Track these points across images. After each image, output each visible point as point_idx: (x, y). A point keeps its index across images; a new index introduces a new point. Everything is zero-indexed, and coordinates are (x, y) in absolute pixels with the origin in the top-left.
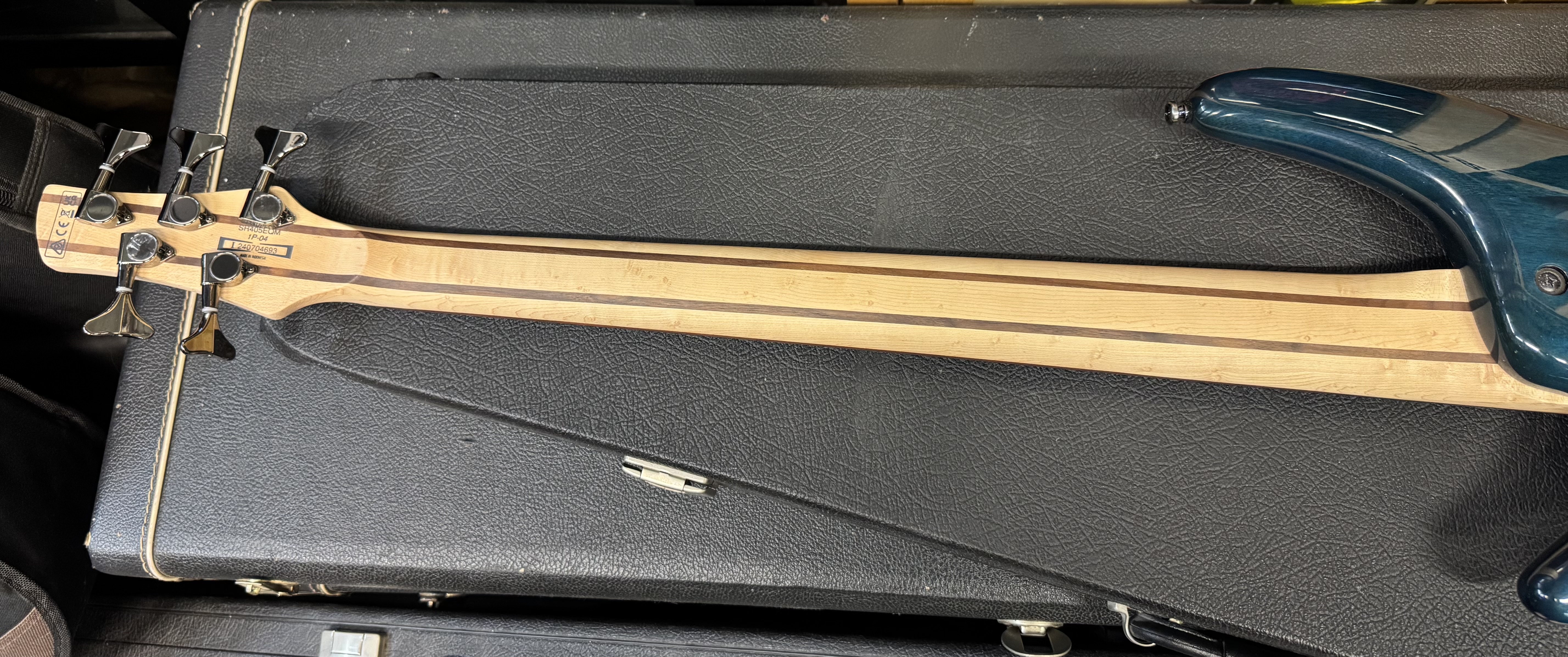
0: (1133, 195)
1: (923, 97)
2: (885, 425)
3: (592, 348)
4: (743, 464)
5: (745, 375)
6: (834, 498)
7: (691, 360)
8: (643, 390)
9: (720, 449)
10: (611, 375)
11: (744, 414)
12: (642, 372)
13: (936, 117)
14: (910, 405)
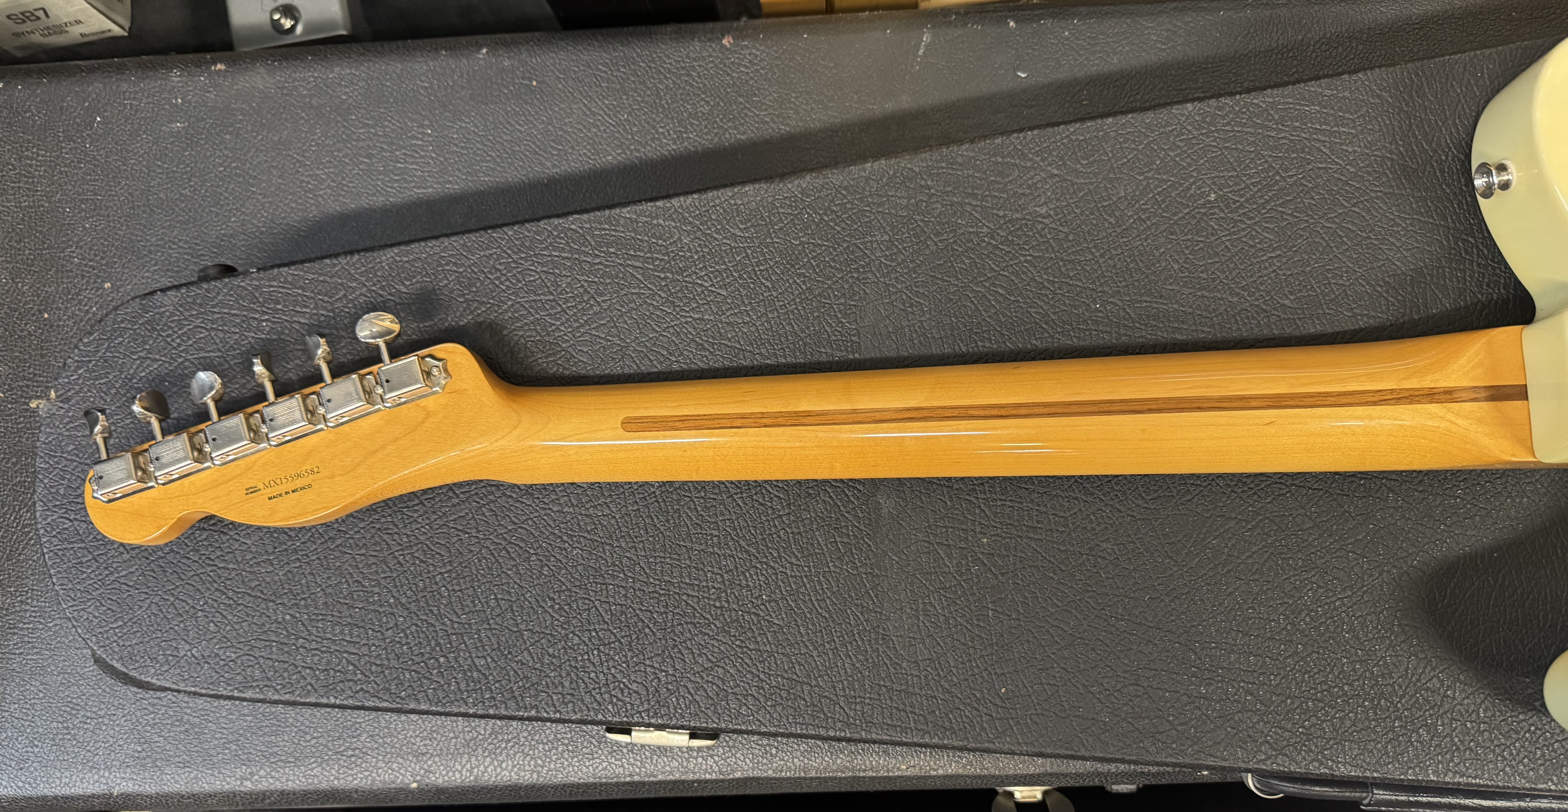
1: (891, 173)
3: (530, 603)
4: (759, 710)
5: (736, 597)
6: (882, 729)
7: (662, 592)
8: (609, 644)
9: (727, 697)
11: (747, 647)
12: (603, 620)
13: (915, 198)
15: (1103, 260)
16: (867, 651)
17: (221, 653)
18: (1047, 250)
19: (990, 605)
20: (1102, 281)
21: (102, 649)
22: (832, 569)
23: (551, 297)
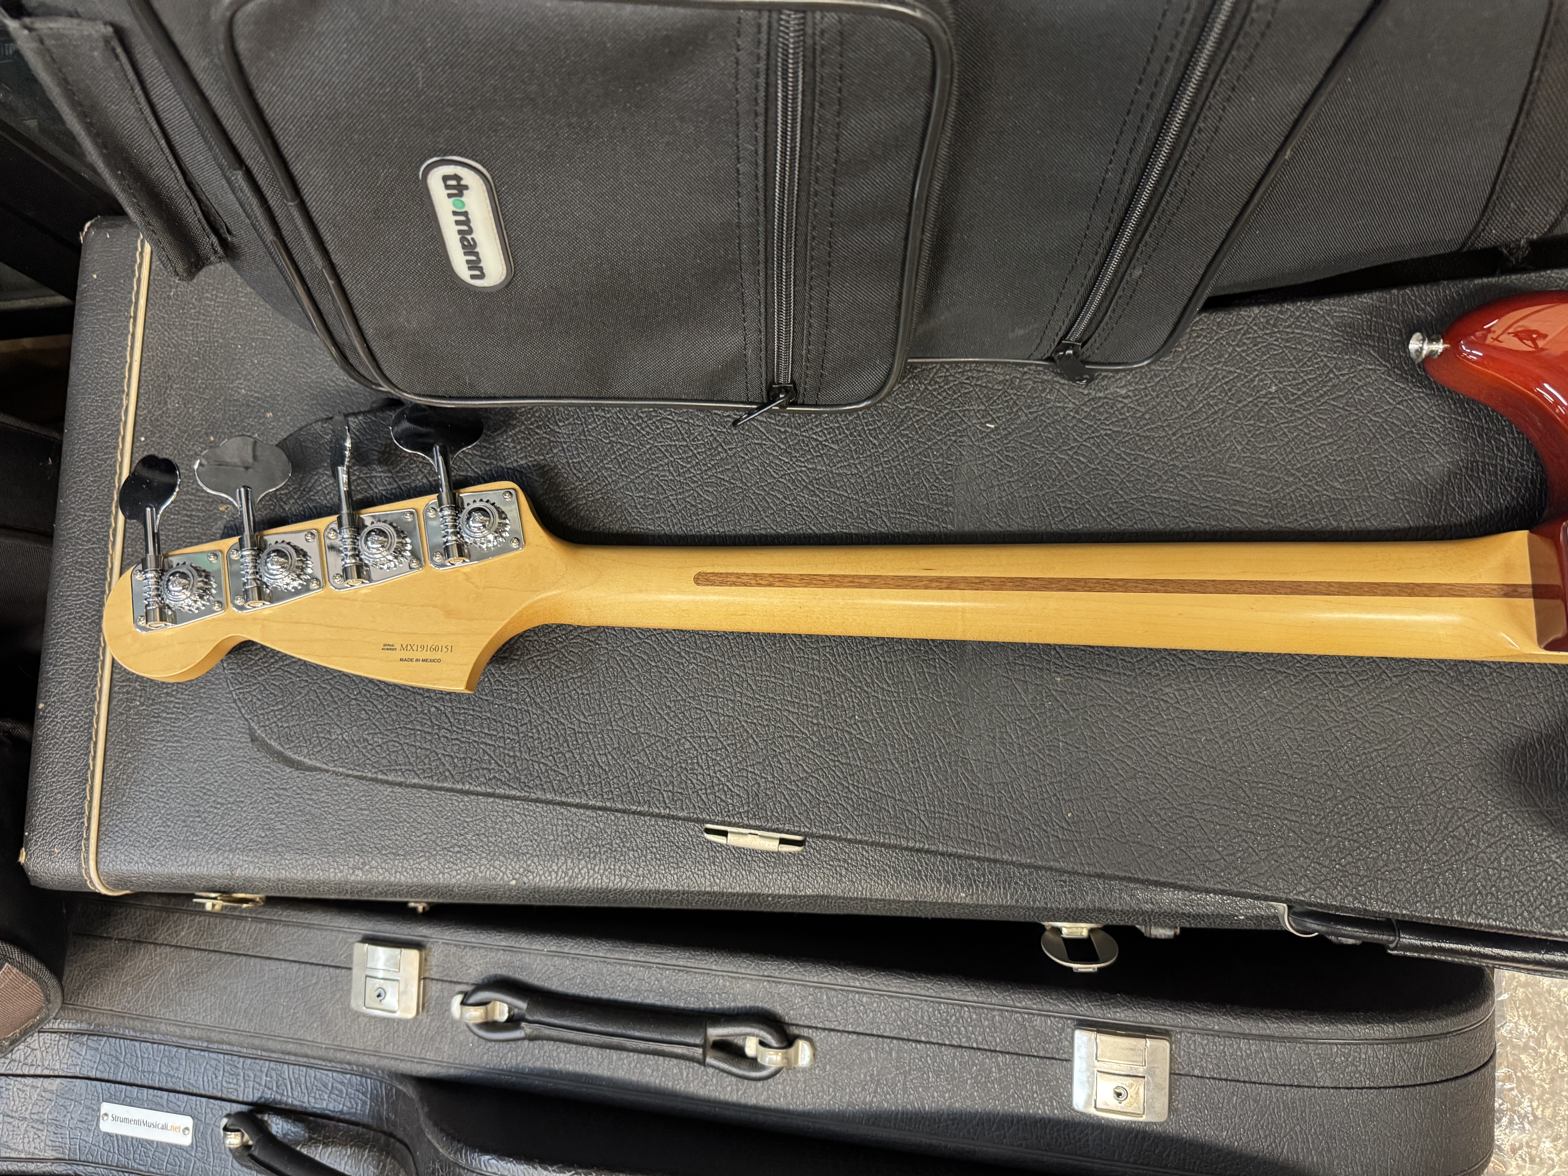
0: (1252, 439)
2: (1003, 751)
3: (648, 709)
4: (847, 819)
5: (832, 716)
6: (958, 843)
7: (766, 707)
8: (716, 750)
9: (818, 805)
10: (676, 737)
11: (839, 761)
12: (713, 729)
13: (1010, 375)
14: (1029, 724)
15: (1175, 438)
16: (947, 772)
17: (369, 738)
18: (1125, 426)
19: (1061, 738)
20: (1173, 456)
21: (262, 729)
22: (919, 696)
23: (685, 443)
